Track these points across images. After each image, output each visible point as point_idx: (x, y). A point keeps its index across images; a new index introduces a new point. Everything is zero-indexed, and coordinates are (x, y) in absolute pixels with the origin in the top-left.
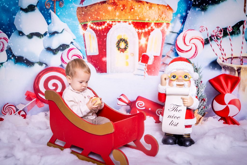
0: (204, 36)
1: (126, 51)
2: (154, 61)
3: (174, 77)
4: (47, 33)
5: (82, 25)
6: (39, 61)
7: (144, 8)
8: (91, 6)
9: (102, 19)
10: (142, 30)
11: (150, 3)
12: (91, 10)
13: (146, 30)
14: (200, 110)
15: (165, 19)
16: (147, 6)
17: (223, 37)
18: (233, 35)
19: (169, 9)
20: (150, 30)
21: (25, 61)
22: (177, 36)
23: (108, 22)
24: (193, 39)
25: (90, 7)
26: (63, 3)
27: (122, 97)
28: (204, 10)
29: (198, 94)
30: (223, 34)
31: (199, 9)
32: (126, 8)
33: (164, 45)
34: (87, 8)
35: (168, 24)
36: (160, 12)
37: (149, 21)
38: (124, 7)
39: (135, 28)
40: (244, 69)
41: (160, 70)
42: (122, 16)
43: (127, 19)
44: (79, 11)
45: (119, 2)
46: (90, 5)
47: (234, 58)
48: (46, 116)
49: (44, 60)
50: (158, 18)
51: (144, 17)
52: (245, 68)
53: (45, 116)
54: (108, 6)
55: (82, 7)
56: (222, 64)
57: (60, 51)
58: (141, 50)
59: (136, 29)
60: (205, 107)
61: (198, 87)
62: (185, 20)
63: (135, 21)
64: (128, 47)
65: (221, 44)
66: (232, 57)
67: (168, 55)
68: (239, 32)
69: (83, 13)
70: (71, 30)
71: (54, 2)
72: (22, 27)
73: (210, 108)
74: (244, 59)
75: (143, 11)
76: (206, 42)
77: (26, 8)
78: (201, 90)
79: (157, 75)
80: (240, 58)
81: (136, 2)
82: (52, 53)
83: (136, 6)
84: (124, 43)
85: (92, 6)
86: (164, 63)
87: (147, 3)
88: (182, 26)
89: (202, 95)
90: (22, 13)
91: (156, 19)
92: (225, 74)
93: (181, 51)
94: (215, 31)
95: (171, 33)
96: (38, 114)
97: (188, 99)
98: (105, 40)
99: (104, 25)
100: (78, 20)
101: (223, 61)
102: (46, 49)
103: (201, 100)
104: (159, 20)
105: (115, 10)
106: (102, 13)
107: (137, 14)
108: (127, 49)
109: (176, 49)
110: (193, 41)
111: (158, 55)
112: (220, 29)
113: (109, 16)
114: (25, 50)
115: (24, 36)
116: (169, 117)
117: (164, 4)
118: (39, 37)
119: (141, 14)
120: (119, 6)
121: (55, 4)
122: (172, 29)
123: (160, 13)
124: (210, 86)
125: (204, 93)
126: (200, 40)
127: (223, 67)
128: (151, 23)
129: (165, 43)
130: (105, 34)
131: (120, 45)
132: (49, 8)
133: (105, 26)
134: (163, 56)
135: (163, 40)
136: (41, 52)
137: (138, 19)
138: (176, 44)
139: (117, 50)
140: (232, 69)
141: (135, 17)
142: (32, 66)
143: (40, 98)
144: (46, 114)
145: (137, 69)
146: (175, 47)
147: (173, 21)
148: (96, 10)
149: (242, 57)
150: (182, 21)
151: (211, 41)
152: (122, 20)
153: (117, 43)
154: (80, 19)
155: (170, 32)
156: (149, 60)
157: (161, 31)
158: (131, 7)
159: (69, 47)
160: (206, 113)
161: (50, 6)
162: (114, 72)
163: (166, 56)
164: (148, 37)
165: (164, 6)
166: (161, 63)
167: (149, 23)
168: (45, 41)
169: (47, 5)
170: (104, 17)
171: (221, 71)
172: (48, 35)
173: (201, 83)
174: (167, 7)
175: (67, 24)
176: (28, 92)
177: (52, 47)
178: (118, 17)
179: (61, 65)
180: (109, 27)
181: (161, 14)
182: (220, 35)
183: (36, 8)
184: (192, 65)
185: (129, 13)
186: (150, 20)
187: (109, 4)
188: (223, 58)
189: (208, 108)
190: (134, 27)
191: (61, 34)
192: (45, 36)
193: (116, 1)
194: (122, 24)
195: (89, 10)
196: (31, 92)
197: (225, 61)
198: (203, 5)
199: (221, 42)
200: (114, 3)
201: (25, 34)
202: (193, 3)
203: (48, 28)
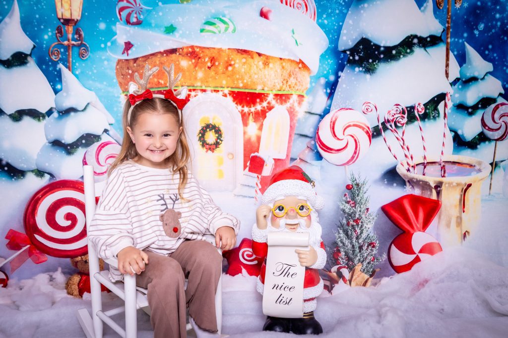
0: (371, 122)
1: (218, 148)
2: (274, 169)
4: (54, 110)
5: (126, 95)
6: (36, 168)
7: (253, 64)
8: (147, 58)
10: (250, 107)
11: (264, 55)
13: (259, 107)
14: (365, 264)
15: (296, 86)
16: (258, 62)
17: (407, 123)
18: (426, 120)
19: (302, 69)
20: (266, 108)
21: (6, 168)
22: (320, 121)
24: (349, 126)
25: (145, 61)
26: (88, 51)
28: (370, 72)
29: (362, 233)
30: (408, 118)
31: (361, 69)
32: (217, 63)
33: (293, 139)
34: (138, 62)
35: (301, 96)
36: (286, 74)
37: (263, 90)
38: (213, 61)
39: (237, 104)
40: (447, 185)
42: (210, 79)
43: (219, 85)
44: (121, 67)
45: (203, 52)
46: (143, 57)
47: (428, 163)
48: (51, 281)
49: (47, 166)
50: (282, 84)
51: (254, 83)
52: (450, 184)
53: (49, 280)
54: (180, 60)
55: (127, 60)
56: (407, 175)
57: (82, 147)
58: (249, 146)
59: (239, 105)
60: (374, 259)
61: (362, 220)
62: (335, 89)
63: (236, 90)
64: (222, 141)
65: (404, 138)
66: (426, 162)
67: (302, 157)
68: (437, 115)
69: (130, 72)
70: (105, 106)
71: (69, 49)
73: (384, 260)
74: (447, 166)
75: (252, 71)
76: (375, 133)
77: (8, 60)
78: (368, 226)
80: (440, 165)
81: (238, 52)
82: (64, 152)
83: (237, 61)
84: (214, 133)
85: (149, 58)
87: (260, 55)
88: (329, 102)
89: (368, 235)
91: (278, 88)
92: (412, 195)
93: (328, 149)
94: (393, 112)
95: (308, 115)
96: (33, 277)
97: (308, 252)
100: (118, 85)
101: (408, 170)
102: (50, 144)
103: (367, 245)
104: (283, 89)
105: (196, 66)
107: (239, 75)
108: (220, 146)
109: (317, 145)
110: (350, 131)
111: (283, 156)
112: (400, 108)
113: (182, 79)
114: (6, 145)
115: (2, 116)
117: (292, 58)
118: (37, 119)
119: (248, 75)
120: (203, 60)
121: (71, 52)
122: (309, 107)
123: (284, 76)
124: (385, 218)
125: (372, 231)
126: (363, 129)
127: (409, 181)
128: (267, 94)
129: (295, 134)
131: (205, 137)
132: (58, 60)
134: (293, 159)
135: (292, 128)
136: (42, 150)
137: (241, 85)
138: (317, 136)
139: (201, 147)
140: (425, 185)
141: (236, 82)
142: (20, 178)
143: (37, 244)
144: (51, 276)
145: (242, 185)
146: (315, 141)
147: (310, 91)
149: (443, 162)
150: (329, 91)
151: (384, 131)
152: (210, 87)
153: (200, 133)
154: (123, 84)
155: (306, 112)
156: (265, 168)
157: (288, 110)
158: (227, 62)
159: (101, 139)
160: (378, 270)
161: (60, 56)
163: (298, 159)
164: (262, 121)
165: (293, 61)
167: (263, 94)
168: (50, 126)
169: (53, 53)
171: (405, 188)
172: (55, 114)
173: (367, 212)
174: (298, 63)
175: (97, 94)
176: (11, 231)
177: (64, 139)
178: (202, 81)
181: (286, 78)
182: (401, 120)
183: (29, 59)
185: (224, 73)
186: (266, 89)
187: (183, 56)
188: (408, 164)
189: (381, 260)
190: (234, 101)
191: (82, 113)
192: (48, 117)
193: (198, 50)
194: (210, 95)
195: (141, 66)
196: (17, 232)
197: (411, 169)
198: (368, 61)
199: (403, 133)
200: (193, 54)
201: (6, 112)
202: (349, 57)
203: (55, 101)
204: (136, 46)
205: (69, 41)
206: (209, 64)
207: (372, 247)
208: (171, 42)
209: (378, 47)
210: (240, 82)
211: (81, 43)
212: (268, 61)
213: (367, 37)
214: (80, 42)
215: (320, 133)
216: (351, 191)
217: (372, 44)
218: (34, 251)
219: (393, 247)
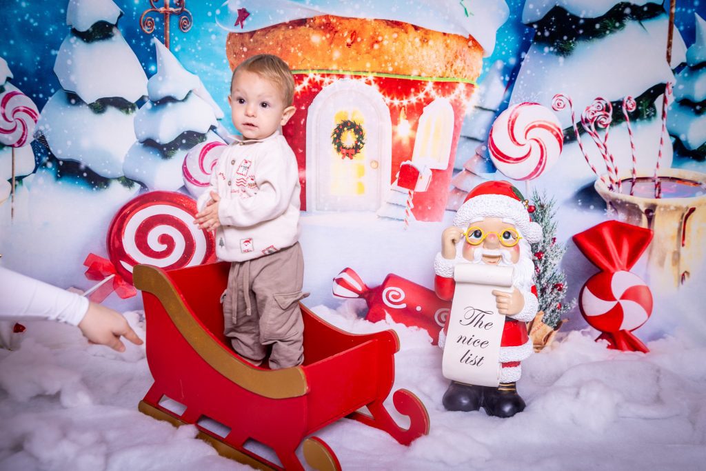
0: (563, 121)
1: (358, 154)
2: (432, 183)
3: (478, 234)
4: (146, 99)
6: (123, 175)
7: (407, 41)
8: (267, 30)
9: (294, 67)
10: (402, 99)
11: (422, 28)
12: (265, 42)
13: (413, 99)
14: (548, 312)
15: (463, 72)
16: (415, 38)
17: (611, 124)
18: (638, 120)
19: (473, 48)
20: (423, 100)
21: (85, 175)
22: (494, 120)
23: (311, 75)
24: (534, 127)
25: (264, 35)
26: (191, 21)
27: (346, 276)
28: (563, 53)
29: (546, 271)
30: (613, 117)
31: (552, 49)
32: (359, 39)
33: (458, 143)
34: (255, 36)
35: (470, 86)
36: (450, 55)
37: (420, 76)
38: (354, 36)
39: (384, 94)
40: (662, 209)
41: (448, 207)
42: (350, 61)
43: (361, 70)
44: (234, 43)
45: (341, 24)
46: (262, 30)
47: (638, 179)
48: (140, 321)
49: (136, 172)
50: (445, 68)
51: (408, 66)
52: (666, 207)
54: (311, 34)
55: (241, 34)
56: (608, 195)
57: (182, 149)
58: (399, 151)
59: (387, 96)
60: (561, 306)
61: (546, 253)
62: (515, 77)
63: (384, 76)
64: (363, 144)
65: (607, 144)
66: (635, 178)
67: (469, 167)
68: (653, 113)
69: (246, 49)
70: (211, 95)
71: (166, 18)
72: (76, 83)
73: (573, 307)
74: (664, 184)
75: (406, 50)
76: (568, 137)
77: (88, 31)
78: (553, 262)
79: (440, 221)
80: (654, 181)
81: (388, 25)
82: (158, 155)
83: (386, 37)
84: (353, 133)
85: (269, 31)
86: (457, 190)
87: (416, 28)
88: (507, 94)
89: (554, 273)
90: (78, 43)
91: (440, 73)
92: (614, 221)
93: (504, 158)
94: (593, 109)
95: (478, 111)
97: (510, 295)
98: (302, 123)
99: (300, 84)
100: (229, 66)
101: (611, 188)
102: (142, 144)
103: (551, 287)
104: (447, 75)
105: (331, 43)
106: (295, 50)
107: (388, 56)
108: (361, 151)
109: (490, 151)
110: (534, 133)
111: (443, 166)
112: (603, 103)
113: (313, 61)
114: (85, 143)
115: (81, 106)
116: (461, 339)
117: (460, 34)
118: (124, 111)
119: (400, 57)
120: (341, 35)
121: (168, 22)
122: (481, 100)
123: (448, 58)
124: (577, 252)
125: (559, 269)
126: (552, 131)
127: (611, 203)
128: (425, 81)
129: (460, 136)
130: (303, 108)
131: (342, 138)
132: (151, 34)
133: (302, 86)
134: (457, 171)
135: (456, 128)
136: (130, 151)
137: (390, 69)
138: (490, 139)
139: (335, 151)
140: (632, 209)
141: (383, 65)
142: (103, 188)
143: (124, 273)
145: (388, 203)
146: (487, 146)
147: (483, 78)
148: (280, 43)
149: (659, 177)
150: (507, 79)
151: (580, 134)
152: (349, 71)
153: (335, 133)
155: (476, 107)
156: (419, 181)
157: (452, 105)
158: (373, 38)
159: (206, 138)
160: (565, 321)
162: (326, 209)
163: (464, 169)
164: (417, 118)
165: (460, 37)
166: (451, 188)
167: (420, 82)
168: (141, 120)
169: (145, 24)
170: (300, 63)
171: (605, 212)
172: (148, 105)
173: (553, 243)
174: (468, 40)
175: (200, 78)
176: (91, 256)
177: (159, 138)
178: (339, 63)
179: (184, 188)
180: (313, 90)
181: (451, 60)
182: (603, 120)
183: (115, 30)
184: (524, 203)
185: (368, 53)
186: (423, 74)
187: (315, 29)
188: (611, 180)
189: (569, 308)
190: (380, 91)
191: (182, 103)
192: (139, 108)
193: (333, 21)
194: (349, 82)
195: (259, 43)
196: (99, 257)
197: (615, 187)
198: (561, 39)
199: (606, 138)
200: (328, 26)
201: (85, 101)
202: (537, 33)
203: (148, 87)
204: (253, 14)
205: (166, 7)
206: (349, 41)
207: (559, 290)
208: (299, 9)
209: (576, 19)
210: (389, 65)
211: (182, 10)
212: (427, 36)
213: (561, 5)
214: (180, 9)
215: (493, 136)
216: (533, 215)
217: (568, 14)
218: (119, 283)
219: (587, 291)
